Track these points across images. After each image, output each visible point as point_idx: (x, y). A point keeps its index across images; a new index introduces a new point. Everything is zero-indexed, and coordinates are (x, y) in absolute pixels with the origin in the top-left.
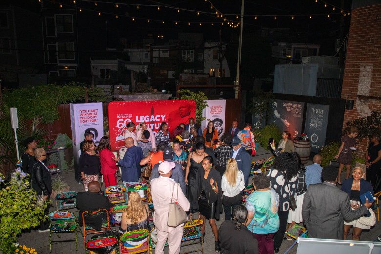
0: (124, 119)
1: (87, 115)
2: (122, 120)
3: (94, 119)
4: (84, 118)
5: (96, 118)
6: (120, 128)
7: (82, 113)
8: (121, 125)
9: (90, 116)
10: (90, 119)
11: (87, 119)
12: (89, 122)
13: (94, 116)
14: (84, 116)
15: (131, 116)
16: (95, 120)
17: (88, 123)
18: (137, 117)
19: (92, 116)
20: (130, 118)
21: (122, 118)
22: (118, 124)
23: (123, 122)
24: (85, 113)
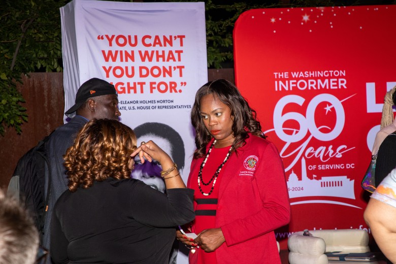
0: (309, 95)
1: (137, 56)
2: (299, 100)
3: (168, 79)
4: (125, 71)
5: (175, 77)
6: (289, 139)
7: (115, 48)
8: (290, 126)
9: (148, 64)
10: (150, 78)
11: (137, 78)
12: (147, 95)
13: (167, 65)
14: (123, 65)
15: (343, 83)
16: (173, 87)
17: (138, 96)
18: (371, 88)
19: (161, 64)
20: (339, 94)
21: (295, 91)
22: (279, 119)
23: (302, 110)
24: (128, 48)
